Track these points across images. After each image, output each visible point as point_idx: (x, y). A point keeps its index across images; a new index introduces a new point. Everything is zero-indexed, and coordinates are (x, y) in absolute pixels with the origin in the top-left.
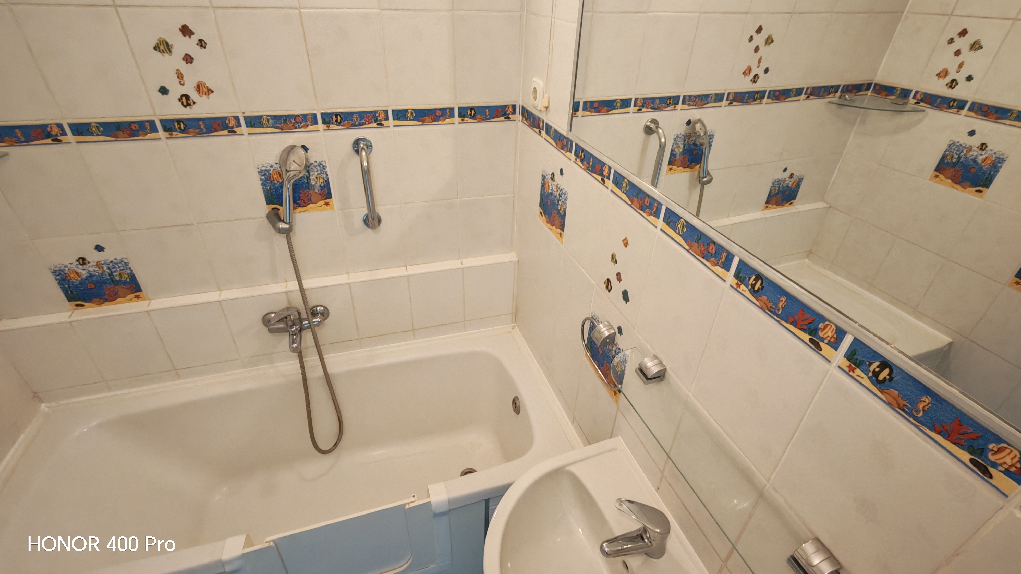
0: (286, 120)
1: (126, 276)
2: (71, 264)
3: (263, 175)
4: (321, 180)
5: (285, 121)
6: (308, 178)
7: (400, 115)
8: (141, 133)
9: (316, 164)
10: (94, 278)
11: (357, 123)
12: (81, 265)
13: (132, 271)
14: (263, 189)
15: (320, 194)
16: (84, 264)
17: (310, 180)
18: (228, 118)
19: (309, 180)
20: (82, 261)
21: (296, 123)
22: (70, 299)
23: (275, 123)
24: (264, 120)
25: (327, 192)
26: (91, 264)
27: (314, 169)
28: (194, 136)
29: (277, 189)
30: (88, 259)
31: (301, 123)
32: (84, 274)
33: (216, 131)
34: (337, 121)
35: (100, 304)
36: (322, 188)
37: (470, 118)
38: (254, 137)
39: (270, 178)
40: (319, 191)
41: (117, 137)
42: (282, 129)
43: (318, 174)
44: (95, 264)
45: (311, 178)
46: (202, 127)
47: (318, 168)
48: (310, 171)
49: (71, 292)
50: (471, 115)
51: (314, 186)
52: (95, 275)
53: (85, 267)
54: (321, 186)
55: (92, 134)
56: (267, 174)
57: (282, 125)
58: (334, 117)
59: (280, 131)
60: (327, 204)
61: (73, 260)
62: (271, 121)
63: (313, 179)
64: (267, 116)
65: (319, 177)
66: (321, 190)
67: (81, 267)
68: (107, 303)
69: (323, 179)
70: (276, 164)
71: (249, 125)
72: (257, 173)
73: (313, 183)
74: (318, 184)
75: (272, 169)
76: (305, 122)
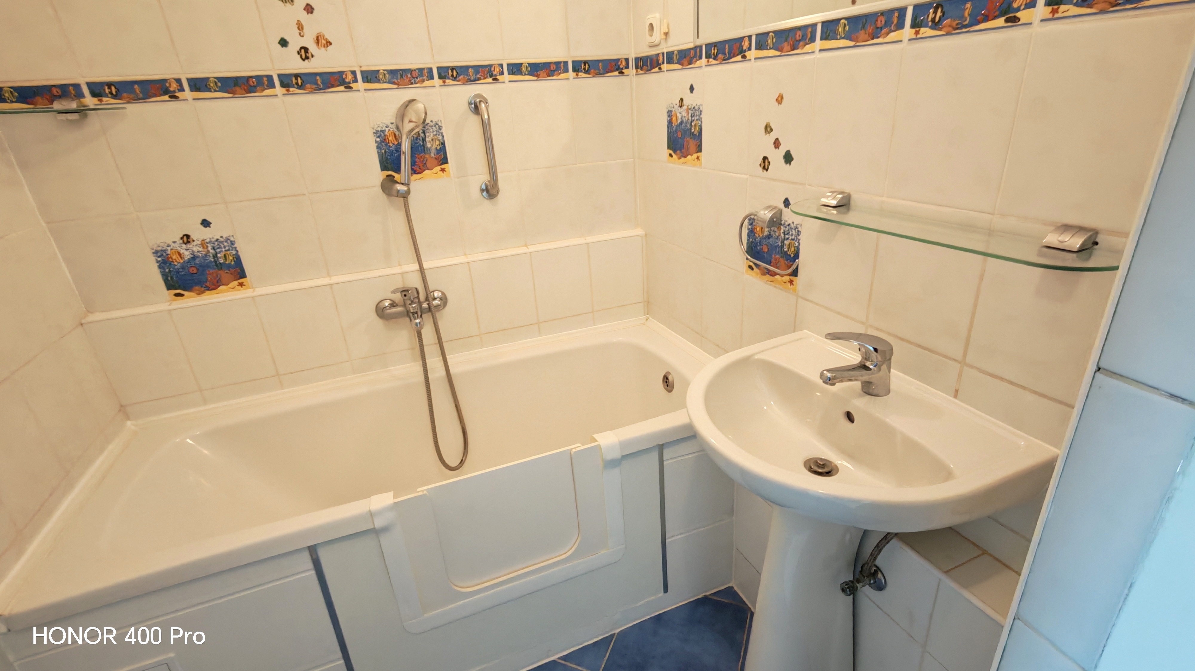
0: (402, 74)
1: (231, 258)
2: (174, 242)
3: (378, 137)
4: (437, 143)
5: (401, 76)
6: (424, 140)
7: (515, 69)
8: (258, 88)
9: (431, 124)
10: (197, 261)
11: (472, 78)
12: (186, 244)
13: (237, 251)
14: (378, 153)
15: (436, 158)
16: (188, 242)
17: (426, 141)
18: (345, 73)
19: (424, 142)
20: (187, 239)
21: (412, 78)
22: (169, 287)
23: (391, 78)
24: (380, 75)
25: (443, 156)
26: (195, 243)
27: (430, 130)
28: (311, 93)
29: (392, 153)
30: (193, 237)
31: (417, 78)
32: (187, 255)
33: (333, 86)
34: (452, 76)
35: (200, 293)
36: (438, 151)
37: (584, 73)
38: (370, 93)
39: (385, 140)
40: (434, 154)
41: (233, 93)
42: (398, 85)
43: (434, 136)
44: (199, 243)
45: (427, 139)
46: (319, 82)
47: (434, 128)
48: (425, 132)
49: (172, 278)
50: (584, 69)
51: (430, 150)
52: (198, 257)
53: (189, 246)
54: (436, 149)
55: (209, 90)
56: (383, 135)
57: (399, 81)
58: (450, 71)
59: (396, 86)
60: (443, 170)
61: (177, 238)
62: (387, 76)
63: (429, 142)
64: (384, 70)
65: (435, 139)
66: (438, 153)
67: (184, 246)
68: (208, 292)
69: (439, 140)
70: (392, 123)
71: (365, 79)
72: (373, 135)
73: (429, 145)
74: (434, 147)
75: (387, 129)
76: (421, 77)
